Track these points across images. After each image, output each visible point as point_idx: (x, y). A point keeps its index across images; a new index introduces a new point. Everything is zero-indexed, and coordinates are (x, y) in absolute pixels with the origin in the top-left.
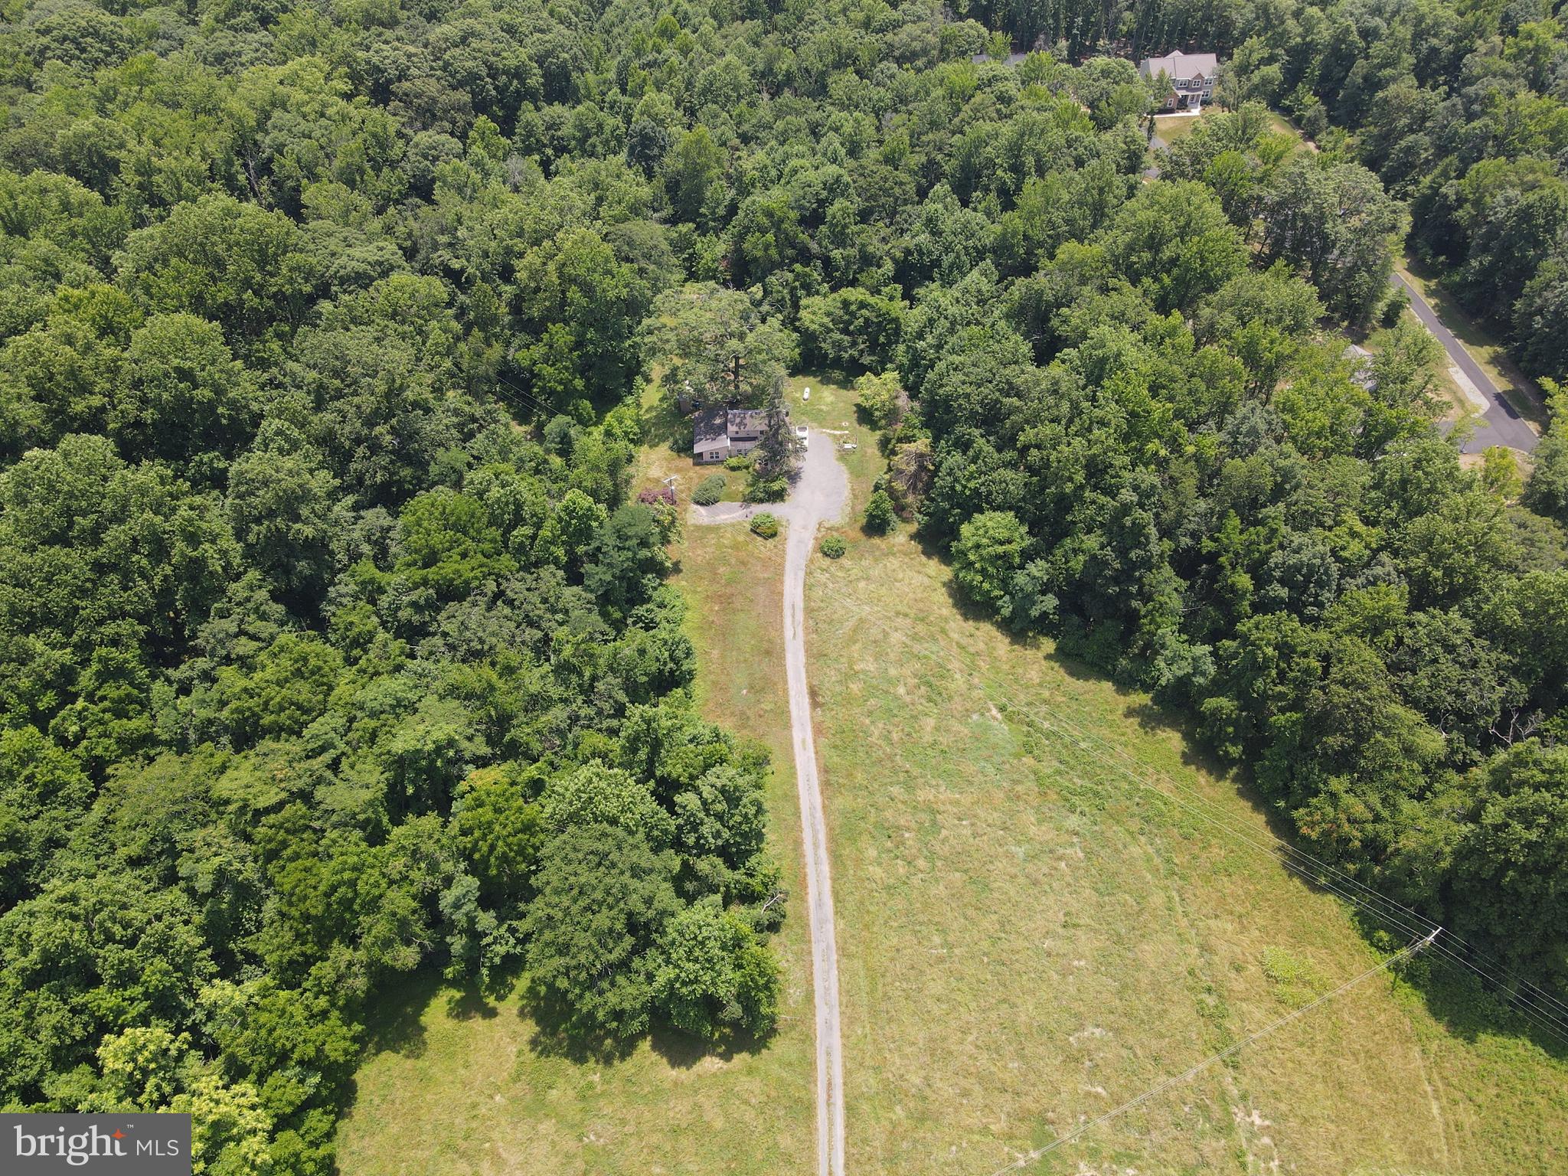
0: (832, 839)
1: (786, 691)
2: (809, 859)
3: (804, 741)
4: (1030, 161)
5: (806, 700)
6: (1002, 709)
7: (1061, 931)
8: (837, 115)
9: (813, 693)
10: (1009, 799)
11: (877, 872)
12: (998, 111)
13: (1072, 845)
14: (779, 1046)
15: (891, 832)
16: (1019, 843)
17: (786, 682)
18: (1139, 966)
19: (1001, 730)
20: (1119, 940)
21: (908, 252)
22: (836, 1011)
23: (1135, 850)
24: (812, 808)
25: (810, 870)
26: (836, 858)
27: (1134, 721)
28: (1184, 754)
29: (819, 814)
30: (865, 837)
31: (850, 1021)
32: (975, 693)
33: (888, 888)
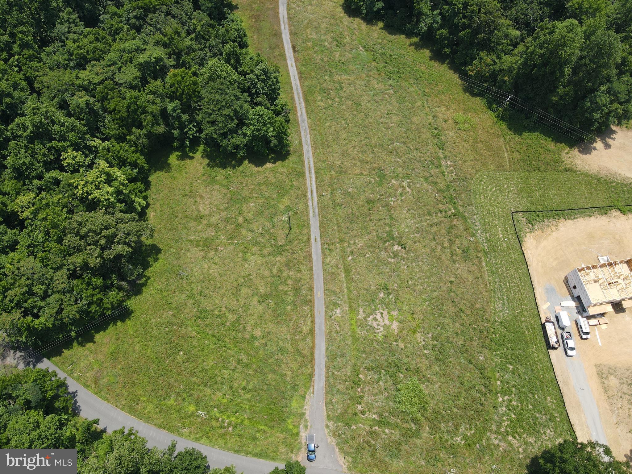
0: (305, 95)
1: (283, 48)
2: (297, 102)
3: (292, 64)
5: (291, 50)
6: (364, 47)
7: (386, 116)
9: (294, 47)
10: (368, 77)
11: (322, 104)
13: (390, 89)
14: (291, 158)
15: (325, 91)
16: (371, 91)
17: (283, 45)
18: (412, 123)
19: (364, 55)
20: (406, 116)
22: (310, 147)
23: (412, 89)
24: (297, 86)
25: (298, 106)
26: (306, 101)
27: (413, 47)
28: (430, 57)
29: (299, 88)
30: (316, 93)
31: (315, 148)
32: (354, 43)
33: (325, 108)
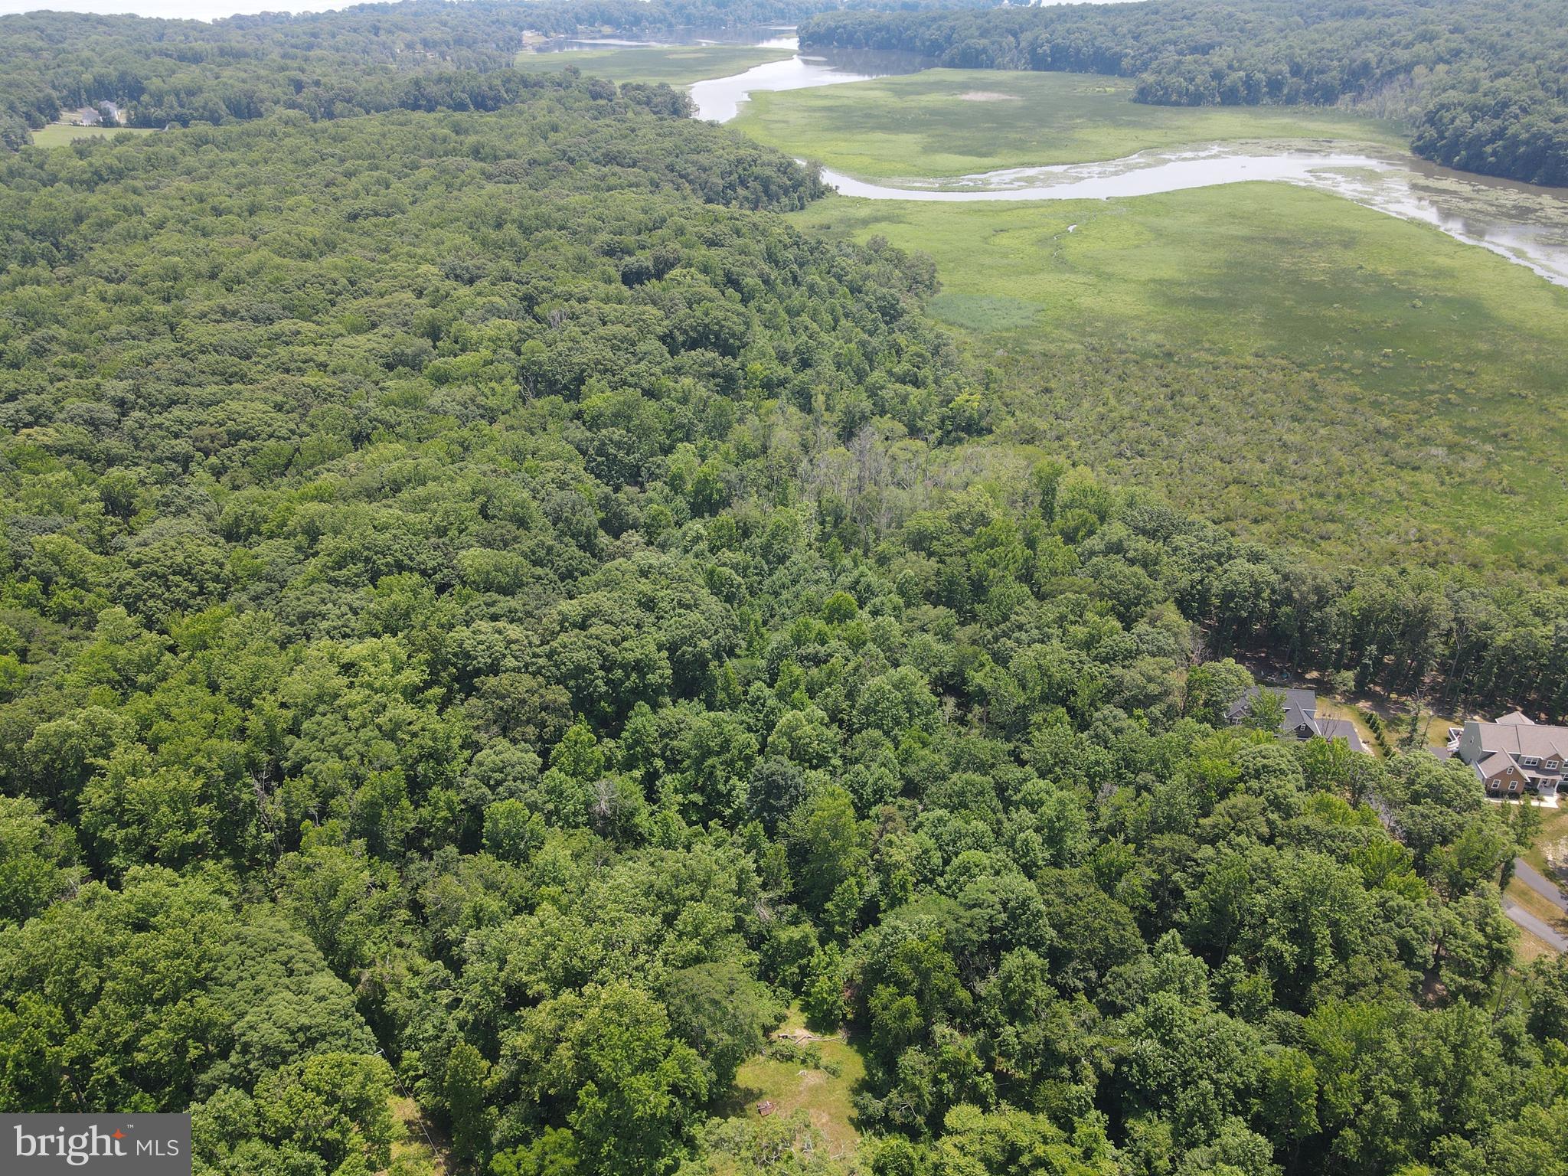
4: (1323, 934)
8: (1037, 785)
12: (1270, 823)
21: (1120, 1061)
